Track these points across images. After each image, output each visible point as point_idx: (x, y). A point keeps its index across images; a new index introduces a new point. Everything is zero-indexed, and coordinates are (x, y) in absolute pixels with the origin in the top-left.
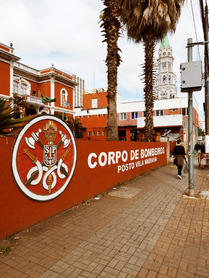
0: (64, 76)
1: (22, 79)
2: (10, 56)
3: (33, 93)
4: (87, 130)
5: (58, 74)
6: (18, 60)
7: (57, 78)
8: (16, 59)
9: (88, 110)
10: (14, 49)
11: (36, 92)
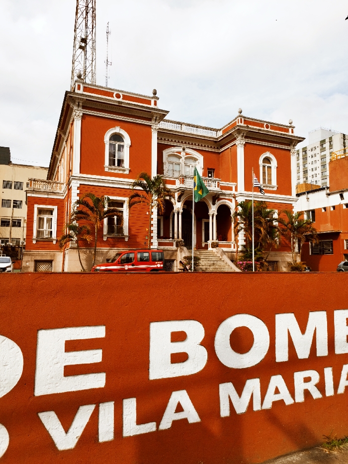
0: (267, 127)
1: (187, 150)
2: (151, 112)
3: (210, 173)
4: (342, 236)
5: (250, 126)
6: (165, 115)
7: (249, 135)
8: (161, 115)
9: (343, 191)
10: (158, 99)
11: (214, 170)
